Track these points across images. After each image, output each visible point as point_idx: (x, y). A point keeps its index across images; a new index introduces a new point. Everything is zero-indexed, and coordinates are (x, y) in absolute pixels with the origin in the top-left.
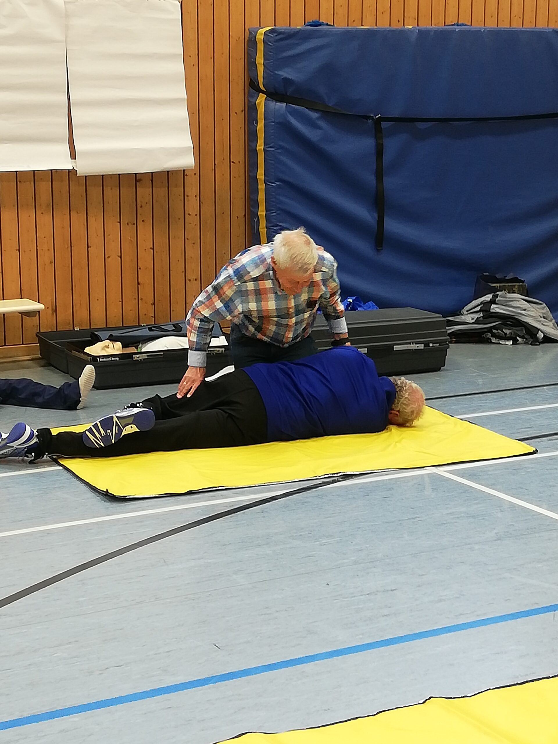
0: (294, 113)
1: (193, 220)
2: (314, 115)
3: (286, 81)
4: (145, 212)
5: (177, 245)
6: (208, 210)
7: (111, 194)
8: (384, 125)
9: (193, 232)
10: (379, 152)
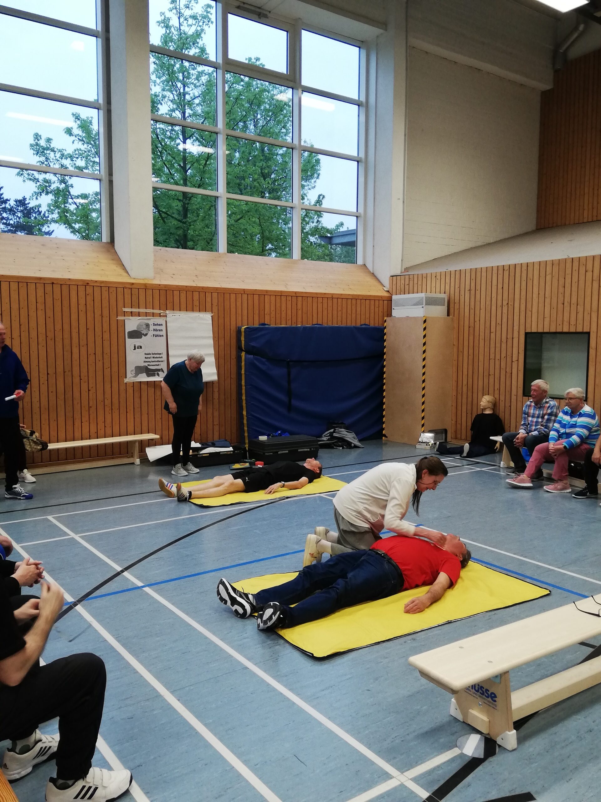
0: (256, 359)
1: (216, 401)
2: (264, 360)
3: (253, 347)
5: (210, 412)
6: (222, 397)
8: (291, 363)
10: (289, 374)
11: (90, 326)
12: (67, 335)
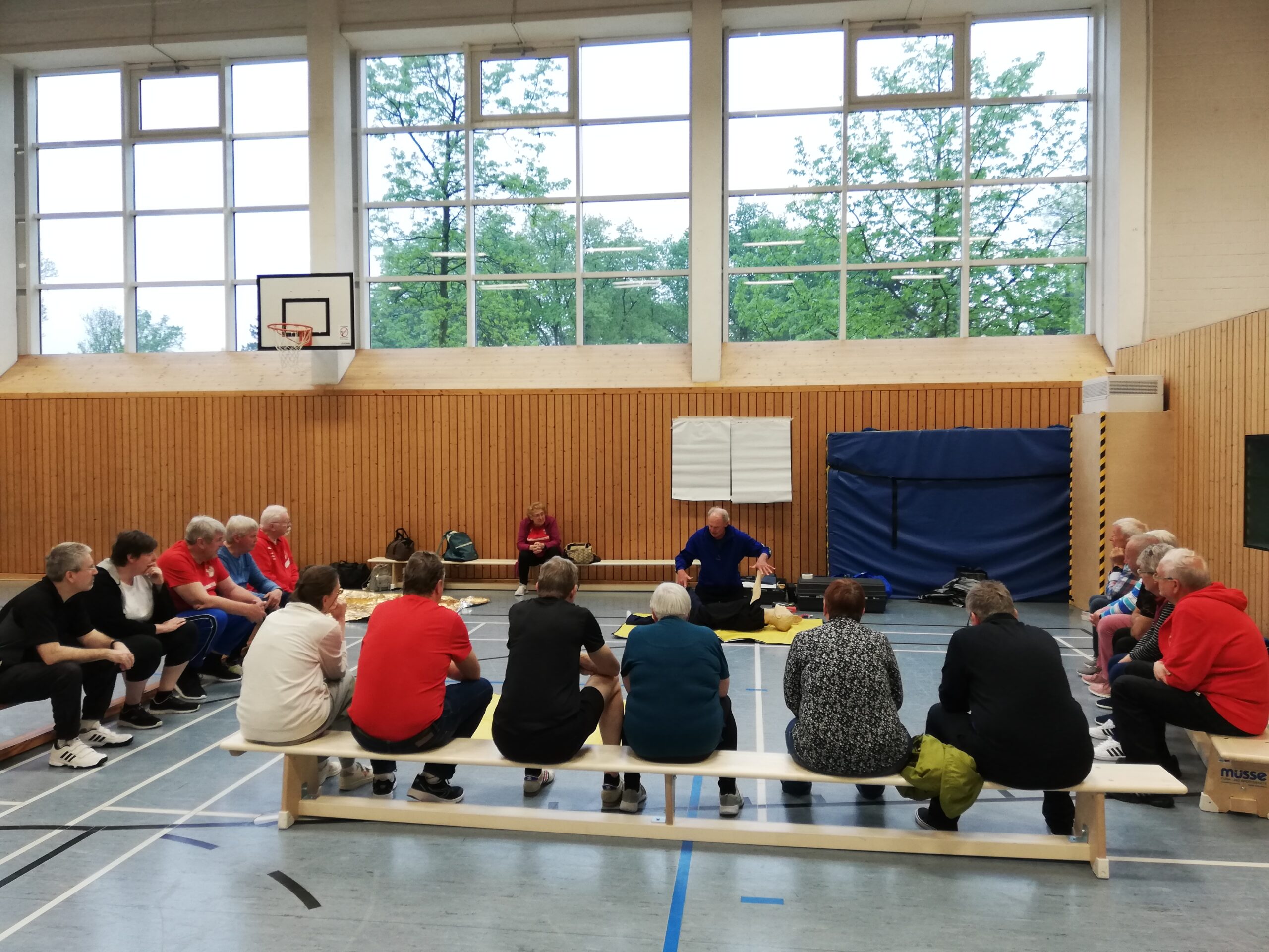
0: (842, 475)
1: (796, 528)
2: (854, 476)
3: (837, 459)
4: (770, 522)
5: (787, 540)
6: (805, 523)
7: (752, 513)
8: (899, 482)
9: (796, 532)
10: (895, 496)
11: (642, 436)
12: (617, 447)
